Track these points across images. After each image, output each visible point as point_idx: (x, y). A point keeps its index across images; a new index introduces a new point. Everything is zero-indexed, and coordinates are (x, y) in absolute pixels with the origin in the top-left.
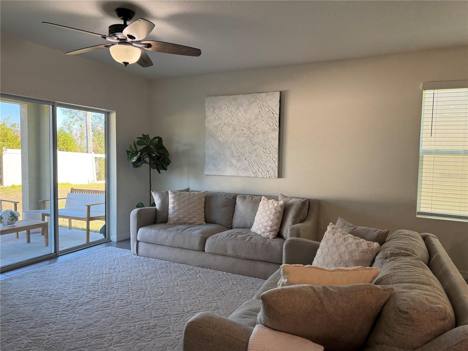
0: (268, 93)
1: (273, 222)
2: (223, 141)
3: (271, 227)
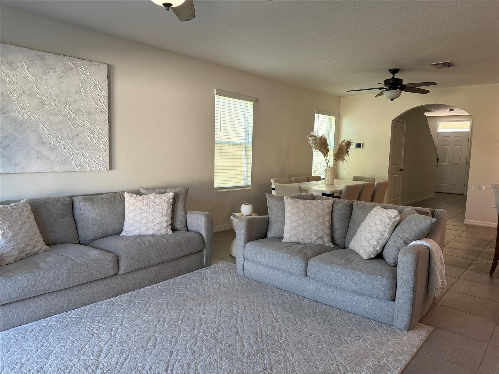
0: (93, 62)
2: (22, 119)
3: (167, 222)
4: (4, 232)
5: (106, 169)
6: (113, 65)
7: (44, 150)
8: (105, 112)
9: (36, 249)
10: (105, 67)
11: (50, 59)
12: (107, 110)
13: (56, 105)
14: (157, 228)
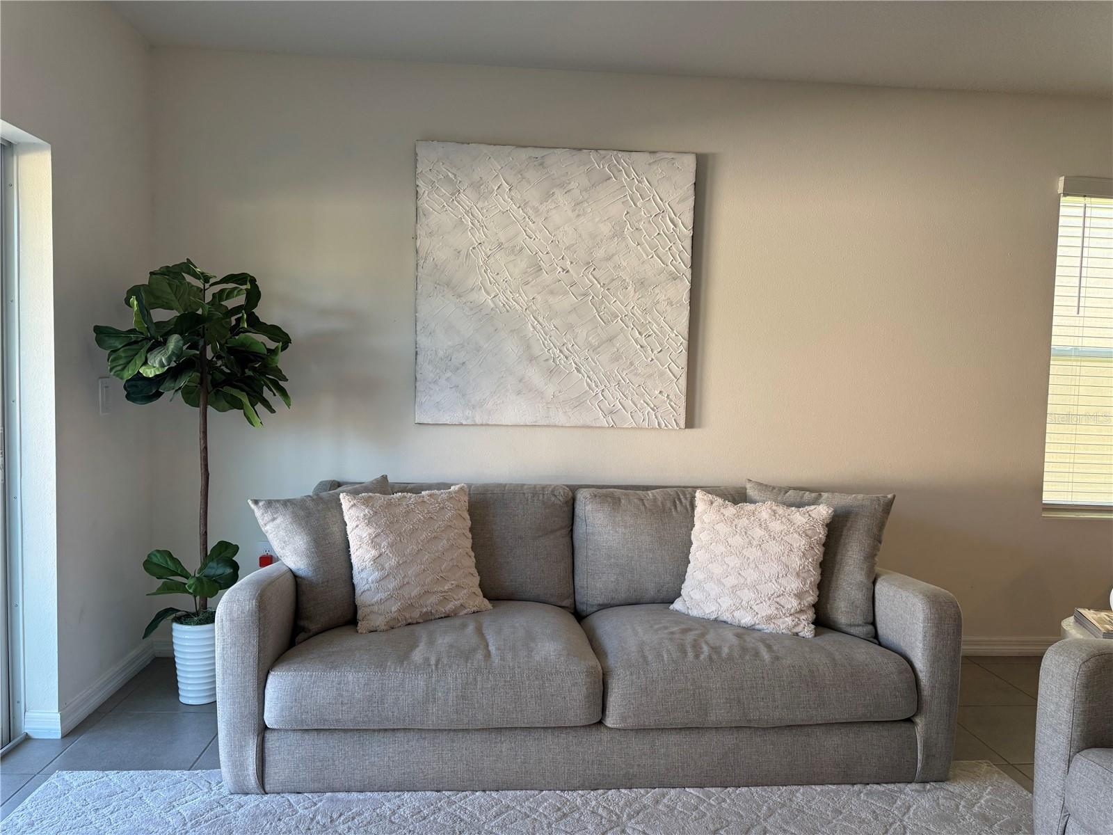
0: (658, 155)
1: (804, 579)
2: (492, 305)
3: (799, 596)
4: (381, 555)
5: (677, 423)
6: (714, 155)
7: (534, 376)
8: (682, 280)
9: (450, 606)
10: (690, 163)
11: (559, 161)
12: (688, 273)
13: (564, 270)
14: (766, 610)
